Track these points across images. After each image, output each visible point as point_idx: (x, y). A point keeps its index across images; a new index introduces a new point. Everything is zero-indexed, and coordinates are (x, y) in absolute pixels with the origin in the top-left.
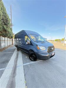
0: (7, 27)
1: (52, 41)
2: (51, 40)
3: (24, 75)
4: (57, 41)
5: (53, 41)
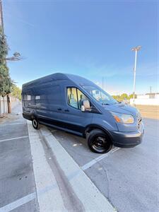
3: (106, 200)
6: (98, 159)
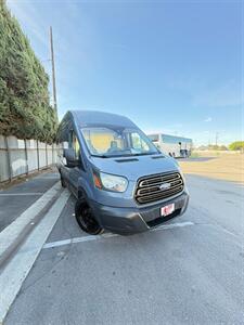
0: (26, 105)
1: (216, 147)
2: (214, 144)
4: (238, 149)
5: (224, 148)
6: (76, 240)
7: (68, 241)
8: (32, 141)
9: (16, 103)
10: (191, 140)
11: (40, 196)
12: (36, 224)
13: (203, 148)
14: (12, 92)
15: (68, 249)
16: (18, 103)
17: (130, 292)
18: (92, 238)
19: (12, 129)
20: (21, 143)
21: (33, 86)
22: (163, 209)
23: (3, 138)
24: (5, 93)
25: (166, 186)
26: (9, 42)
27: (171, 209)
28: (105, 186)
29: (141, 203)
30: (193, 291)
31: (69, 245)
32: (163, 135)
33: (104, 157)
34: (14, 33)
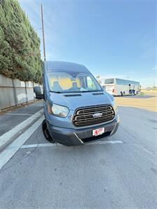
6: (41, 145)
7: (36, 145)
8: (30, 82)
9: (17, 58)
10: (138, 83)
11: (30, 116)
12: (22, 133)
13: (149, 89)
14: (14, 50)
15: (34, 150)
16: (18, 58)
17: (61, 184)
18: (51, 145)
19: (15, 75)
20: (23, 84)
21: (27, 46)
22: (94, 131)
23: (11, 80)
24: (10, 51)
25: (98, 115)
26: (12, 16)
27: (101, 131)
28: (54, 112)
29: (77, 126)
30: (105, 191)
31: (36, 148)
32: (117, 79)
33: (59, 93)
34: (15, 10)
